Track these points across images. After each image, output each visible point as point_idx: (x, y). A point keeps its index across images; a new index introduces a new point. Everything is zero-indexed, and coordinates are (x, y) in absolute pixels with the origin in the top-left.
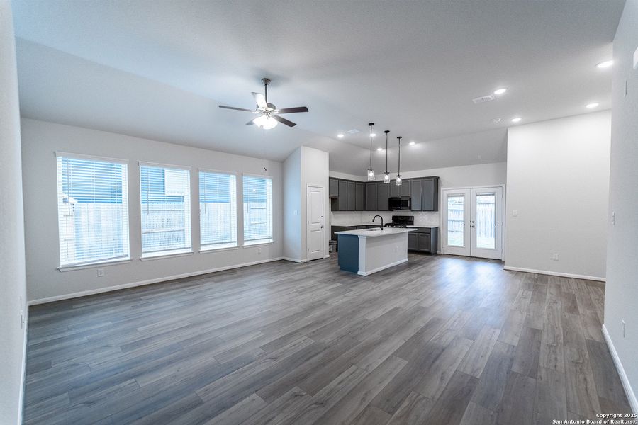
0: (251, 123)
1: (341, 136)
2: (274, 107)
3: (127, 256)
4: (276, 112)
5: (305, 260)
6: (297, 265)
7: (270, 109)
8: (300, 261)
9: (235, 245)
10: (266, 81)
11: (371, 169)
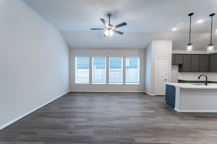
0: (105, 36)
1: (174, 29)
2: (112, 26)
3: (88, 83)
4: (113, 28)
5: (153, 95)
6: (148, 96)
7: (110, 27)
8: (150, 95)
9: (122, 84)
10: (109, 15)
11: (190, 44)
